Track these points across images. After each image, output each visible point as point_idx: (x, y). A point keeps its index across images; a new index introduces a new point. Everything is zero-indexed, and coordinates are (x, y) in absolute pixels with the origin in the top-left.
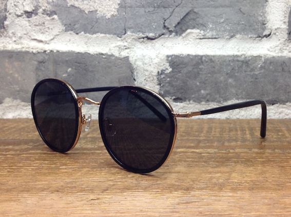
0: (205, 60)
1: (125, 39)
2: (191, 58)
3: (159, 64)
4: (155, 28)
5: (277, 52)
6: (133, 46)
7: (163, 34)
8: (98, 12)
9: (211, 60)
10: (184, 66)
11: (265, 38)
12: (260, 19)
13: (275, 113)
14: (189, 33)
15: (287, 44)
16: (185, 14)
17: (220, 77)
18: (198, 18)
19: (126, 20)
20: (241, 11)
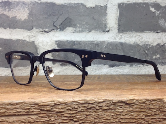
0: (76, 43)
1: (32, 32)
2: (68, 42)
3: (51, 45)
4: (49, 26)
5: (113, 39)
6: (37, 36)
7: (53, 30)
8: (17, 17)
9: (79, 43)
11: (107, 32)
12: (104, 22)
13: (114, 72)
14: (67, 29)
15: (117, 34)
16: (65, 19)
18: (72, 21)
19: (33, 22)
20: (94, 18)
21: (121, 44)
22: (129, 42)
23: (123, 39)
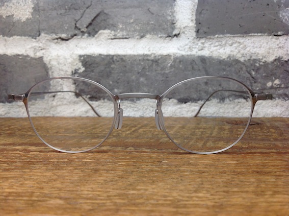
0: (116, 59)
1: (39, 40)
2: (102, 58)
3: (72, 64)
4: (67, 29)
5: (186, 50)
6: (48, 47)
7: (75, 35)
8: (14, 16)
9: (121, 59)
10: (96, 65)
11: (175, 38)
12: (169, 18)
13: (188, 111)
14: (101, 33)
15: (195, 40)
16: (95, 15)
17: (132, 76)
18: (108, 18)
19: (40, 22)
20: (150, 11)
21: (203, 59)
22: (218, 55)
23: (206, 49)
